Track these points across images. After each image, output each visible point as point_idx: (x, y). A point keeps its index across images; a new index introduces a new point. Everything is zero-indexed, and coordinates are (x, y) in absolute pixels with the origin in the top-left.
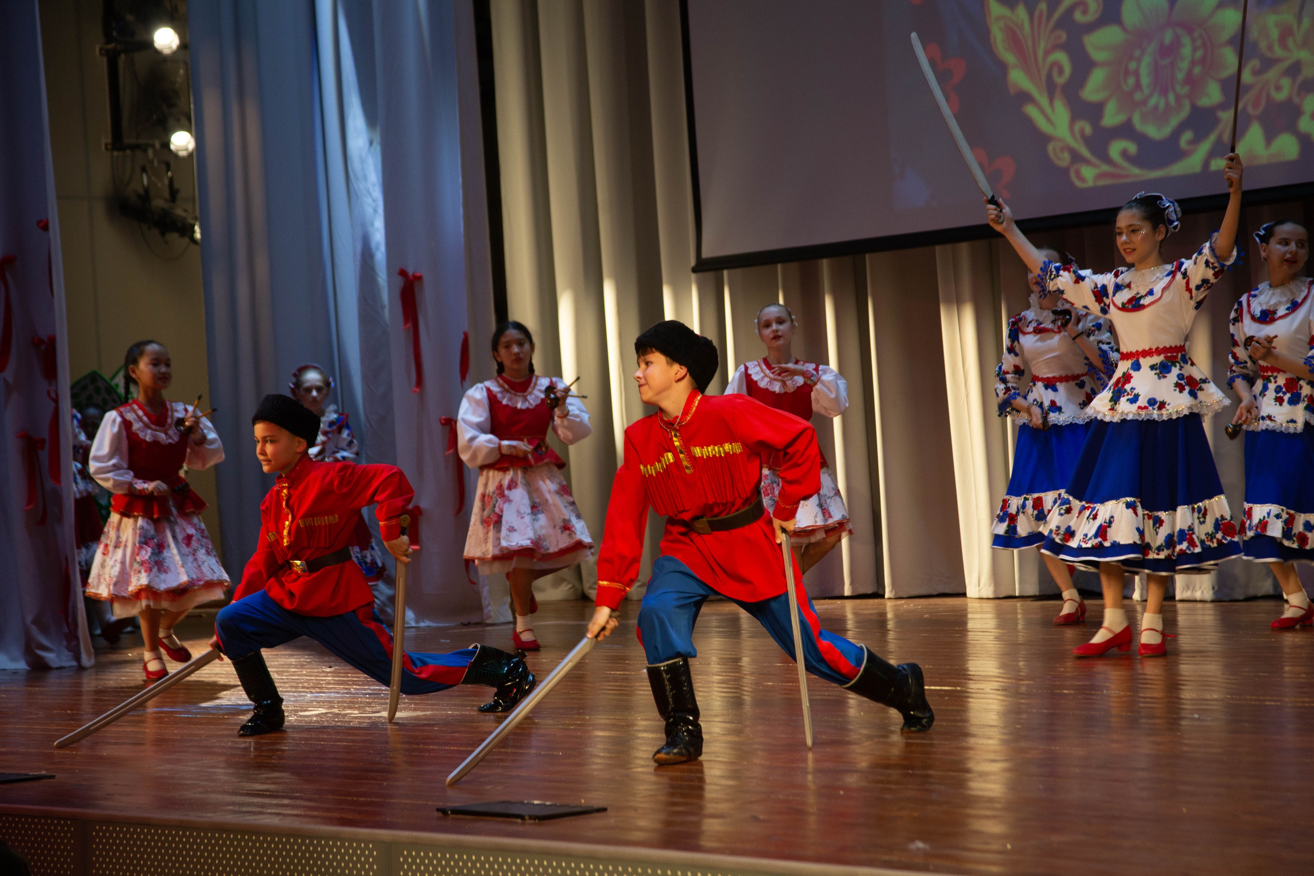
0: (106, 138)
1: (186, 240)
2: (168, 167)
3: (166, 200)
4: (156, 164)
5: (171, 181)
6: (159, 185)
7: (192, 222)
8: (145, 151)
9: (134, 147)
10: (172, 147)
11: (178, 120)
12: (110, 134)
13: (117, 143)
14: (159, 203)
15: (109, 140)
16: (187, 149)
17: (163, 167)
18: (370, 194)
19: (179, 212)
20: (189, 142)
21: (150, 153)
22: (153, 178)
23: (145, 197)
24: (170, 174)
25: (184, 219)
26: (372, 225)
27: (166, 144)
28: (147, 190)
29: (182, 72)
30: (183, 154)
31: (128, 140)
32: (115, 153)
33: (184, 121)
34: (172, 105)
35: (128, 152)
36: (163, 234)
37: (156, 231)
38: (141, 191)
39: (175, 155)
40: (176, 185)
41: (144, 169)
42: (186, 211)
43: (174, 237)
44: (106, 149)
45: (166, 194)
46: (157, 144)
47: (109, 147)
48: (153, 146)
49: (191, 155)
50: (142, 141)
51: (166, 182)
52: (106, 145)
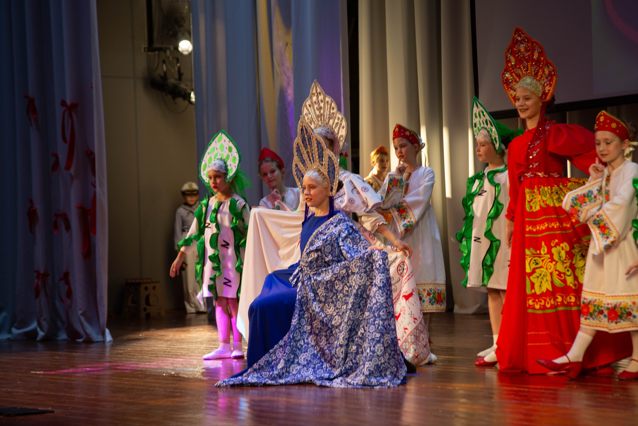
0: (144, 45)
1: (186, 102)
2: (178, 61)
3: (176, 80)
4: (171, 59)
5: (179, 68)
6: (173, 71)
7: (189, 91)
8: (165, 51)
9: (160, 49)
10: (180, 49)
11: (183, 34)
12: (146, 43)
13: (150, 48)
14: (172, 81)
15: (146, 46)
16: (188, 51)
17: (175, 61)
18: (285, 74)
19: (183, 86)
20: (189, 47)
21: (168, 53)
22: (170, 67)
23: (165, 77)
24: (178, 65)
25: (186, 90)
26: (286, 92)
27: (176, 48)
28: (165, 73)
29: (186, 7)
30: (186, 53)
31: (156, 45)
32: (149, 53)
33: (187, 34)
34: (180, 26)
35: (157, 52)
36: (174, 99)
37: (170, 97)
38: (162, 74)
39: (181, 54)
40: (182, 71)
41: (164, 62)
42: (186, 85)
43: (180, 100)
44: (145, 51)
45: (177, 76)
46: (172, 48)
47: (146, 49)
48: (169, 49)
49: (190, 54)
50: (164, 46)
51: (177, 69)
52: (145, 48)
